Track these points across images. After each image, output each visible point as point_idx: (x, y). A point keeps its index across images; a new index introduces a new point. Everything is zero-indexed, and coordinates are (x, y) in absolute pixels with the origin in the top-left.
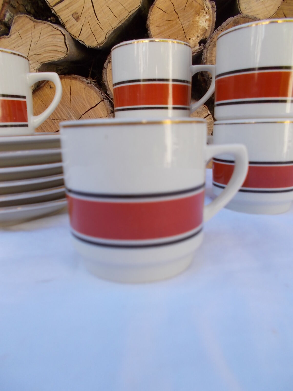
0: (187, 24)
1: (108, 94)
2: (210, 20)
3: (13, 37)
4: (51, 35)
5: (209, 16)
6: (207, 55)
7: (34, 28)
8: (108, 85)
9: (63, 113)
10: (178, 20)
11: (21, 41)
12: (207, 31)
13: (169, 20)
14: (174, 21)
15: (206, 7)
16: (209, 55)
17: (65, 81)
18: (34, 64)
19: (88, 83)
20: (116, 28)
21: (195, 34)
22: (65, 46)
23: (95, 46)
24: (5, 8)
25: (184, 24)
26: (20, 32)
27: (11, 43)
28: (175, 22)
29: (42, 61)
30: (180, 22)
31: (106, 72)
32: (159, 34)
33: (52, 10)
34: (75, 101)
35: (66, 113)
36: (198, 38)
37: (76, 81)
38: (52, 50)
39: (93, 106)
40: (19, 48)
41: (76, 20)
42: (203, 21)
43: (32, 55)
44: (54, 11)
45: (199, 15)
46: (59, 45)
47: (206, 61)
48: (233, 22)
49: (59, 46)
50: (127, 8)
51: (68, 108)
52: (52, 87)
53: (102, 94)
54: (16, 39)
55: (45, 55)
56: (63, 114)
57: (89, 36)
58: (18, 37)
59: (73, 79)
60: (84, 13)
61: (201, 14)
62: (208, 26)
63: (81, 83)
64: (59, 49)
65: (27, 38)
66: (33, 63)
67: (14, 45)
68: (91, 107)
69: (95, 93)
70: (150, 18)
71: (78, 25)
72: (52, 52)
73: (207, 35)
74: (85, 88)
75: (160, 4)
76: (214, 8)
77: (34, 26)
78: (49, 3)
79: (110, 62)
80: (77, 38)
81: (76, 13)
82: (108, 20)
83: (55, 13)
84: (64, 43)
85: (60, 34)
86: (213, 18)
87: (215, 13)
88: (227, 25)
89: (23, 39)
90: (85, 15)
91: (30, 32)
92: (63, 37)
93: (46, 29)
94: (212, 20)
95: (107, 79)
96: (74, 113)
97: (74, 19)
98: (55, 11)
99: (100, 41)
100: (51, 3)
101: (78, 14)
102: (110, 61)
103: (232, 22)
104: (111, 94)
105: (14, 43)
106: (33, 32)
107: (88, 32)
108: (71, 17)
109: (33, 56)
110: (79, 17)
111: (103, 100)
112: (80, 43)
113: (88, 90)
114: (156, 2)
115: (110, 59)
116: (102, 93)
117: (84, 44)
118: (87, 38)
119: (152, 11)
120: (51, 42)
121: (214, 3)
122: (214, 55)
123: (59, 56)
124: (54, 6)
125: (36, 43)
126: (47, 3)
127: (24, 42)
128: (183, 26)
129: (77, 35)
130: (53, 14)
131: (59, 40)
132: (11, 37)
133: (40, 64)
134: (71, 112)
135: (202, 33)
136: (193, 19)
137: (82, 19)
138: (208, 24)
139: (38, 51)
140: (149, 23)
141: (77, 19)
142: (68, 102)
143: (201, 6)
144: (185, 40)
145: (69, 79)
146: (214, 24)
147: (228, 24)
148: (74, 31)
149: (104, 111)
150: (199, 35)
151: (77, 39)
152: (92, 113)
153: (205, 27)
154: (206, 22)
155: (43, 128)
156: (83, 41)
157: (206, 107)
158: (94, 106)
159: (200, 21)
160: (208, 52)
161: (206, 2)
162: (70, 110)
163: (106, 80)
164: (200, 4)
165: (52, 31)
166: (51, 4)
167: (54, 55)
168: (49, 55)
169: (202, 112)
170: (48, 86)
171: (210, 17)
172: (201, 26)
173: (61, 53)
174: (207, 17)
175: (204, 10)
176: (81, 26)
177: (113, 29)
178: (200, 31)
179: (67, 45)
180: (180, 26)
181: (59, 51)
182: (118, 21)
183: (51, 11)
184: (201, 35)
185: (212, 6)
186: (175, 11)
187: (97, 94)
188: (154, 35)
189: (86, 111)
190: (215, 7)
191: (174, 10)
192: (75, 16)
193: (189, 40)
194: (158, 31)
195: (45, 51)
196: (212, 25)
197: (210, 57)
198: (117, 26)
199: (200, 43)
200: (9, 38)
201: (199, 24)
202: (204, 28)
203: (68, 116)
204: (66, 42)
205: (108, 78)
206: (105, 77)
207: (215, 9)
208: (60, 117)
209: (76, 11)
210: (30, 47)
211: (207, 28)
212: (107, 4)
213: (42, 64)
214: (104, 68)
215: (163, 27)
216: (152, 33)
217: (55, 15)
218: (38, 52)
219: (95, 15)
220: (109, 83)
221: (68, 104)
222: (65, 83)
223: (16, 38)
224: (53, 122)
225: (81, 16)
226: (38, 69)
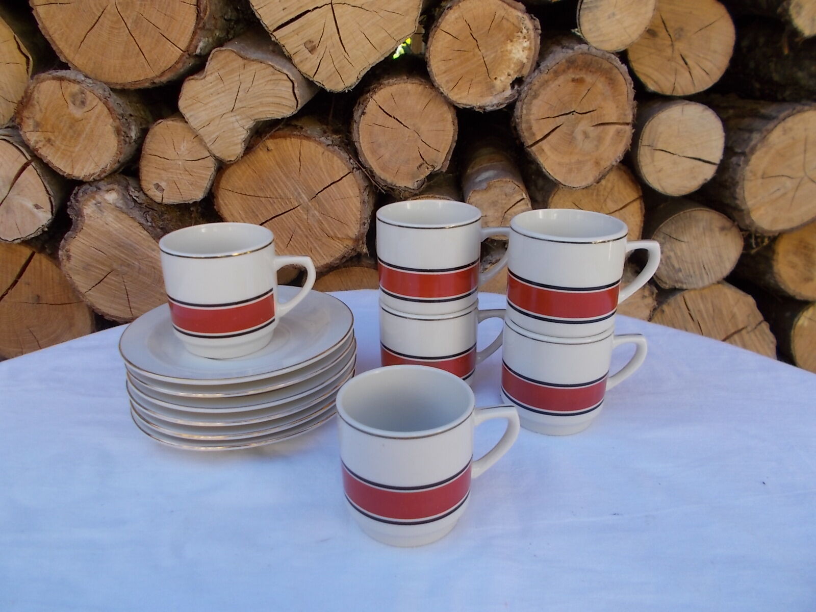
0: (492, 56)
1: (361, 160)
2: (530, 49)
3: (209, 78)
4: (271, 80)
5: (528, 42)
6: (522, 112)
7: (244, 68)
8: (361, 146)
9: (288, 189)
10: (477, 50)
11: (222, 85)
12: (525, 66)
13: (462, 50)
14: (471, 51)
15: (525, 28)
16: (524, 112)
17: (291, 141)
18: (243, 121)
19: (328, 145)
20: (374, 65)
21: (504, 71)
22: (293, 98)
23: (341, 90)
24: (197, 37)
25: (486, 56)
26: (221, 72)
27: (205, 87)
28: (472, 53)
29: (256, 117)
30: (480, 53)
31: (358, 128)
32: (445, 72)
33: (272, 36)
34: (307, 172)
35: (292, 189)
36: (510, 77)
37: (308, 142)
38: (272, 103)
39: (336, 180)
40: (219, 96)
41: (310, 51)
42: (519, 51)
43: (240, 108)
44: (275, 38)
45: (511, 41)
46: (283, 96)
47: (520, 120)
48: (567, 61)
49: (284, 98)
50: (393, 35)
51: (295, 181)
52: (270, 149)
53: (351, 161)
54: (215, 83)
55: (260, 109)
56: (287, 191)
57: (331, 75)
58: (218, 79)
59: (304, 139)
60: (324, 41)
61: (515, 40)
62: (527, 58)
63: (318, 144)
64: (284, 102)
65: (232, 82)
66: (241, 120)
67: (211, 91)
68: (333, 182)
69: (339, 161)
70: (431, 49)
71: (314, 59)
72: (274, 105)
73: (525, 72)
74: (323, 153)
75: (448, 27)
76: (537, 29)
77: (244, 66)
78: (267, 27)
79: (365, 113)
80: (312, 77)
81: (311, 42)
82: (362, 52)
83: (276, 41)
84: (292, 94)
85: (286, 80)
86: (536, 45)
87: (540, 37)
88: (557, 66)
89: (225, 83)
90: (325, 46)
91: (238, 74)
92: (291, 84)
93: (263, 71)
94: (533, 48)
95: (359, 139)
96: (304, 189)
97: (307, 51)
98: (277, 38)
99: (348, 84)
100: (270, 26)
101: (314, 44)
102: (365, 111)
103: (564, 61)
104: (365, 161)
105: (210, 88)
106: (242, 74)
107: (330, 70)
108: (303, 46)
109: (242, 109)
110: (315, 48)
111: (353, 172)
112: (316, 85)
113: (328, 155)
114: (441, 23)
115: (365, 109)
116: (350, 158)
117: (323, 87)
118: (328, 78)
119: (435, 37)
120: (272, 91)
121: (537, 22)
122: (533, 113)
123: (284, 111)
124: (275, 30)
125: (247, 90)
126: (264, 26)
127: (227, 87)
128: (485, 59)
129: (311, 73)
130: (274, 41)
131: (283, 89)
132: (207, 79)
133: (252, 122)
134: (300, 187)
135: (516, 69)
136: (502, 48)
137: (320, 50)
138: (527, 54)
139: (250, 103)
140: (429, 56)
141: (312, 50)
142: (295, 173)
143: (516, 27)
144: (488, 80)
145: (298, 138)
146: (537, 55)
147: (558, 63)
148: (308, 68)
149: (353, 187)
150: (512, 72)
151: (311, 79)
152: (335, 191)
153: (522, 59)
154: (523, 51)
155: (255, 210)
156: (321, 83)
157: (519, 187)
158: (338, 179)
159: (514, 51)
160: (524, 106)
161: (524, 20)
162: (298, 185)
163: (357, 140)
164: (514, 24)
165: (274, 74)
166: (270, 28)
167: (276, 110)
168: (267, 109)
169: (513, 194)
170: (263, 147)
171: (530, 44)
172: (514, 58)
173: (287, 108)
174: (526, 44)
175: (521, 32)
176: (319, 61)
177: (371, 66)
178: (513, 66)
179: (298, 97)
180: (480, 59)
181: (284, 105)
182: (378, 55)
183: (271, 38)
184: (514, 72)
185: (535, 26)
186: (473, 36)
187: (342, 162)
188: (437, 74)
189: (324, 187)
190: (540, 27)
191: (471, 34)
192: (309, 46)
193: (495, 81)
194: (443, 68)
195: (261, 103)
196: (533, 56)
197: (527, 114)
198: (378, 62)
199: (512, 85)
200: (203, 80)
201: (513, 55)
202: (520, 60)
203: (296, 193)
204: (295, 91)
205: (361, 137)
206: (357, 135)
207: (540, 31)
208: (282, 194)
209: (310, 38)
210: (237, 95)
211: (525, 61)
212: (361, 29)
213: (257, 122)
214: (355, 122)
215: (452, 61)
216: (433, 71)
217: (277, 44)
218: (250, 105)
219: (341, 46)
220: (362, 144)
221: (295, 175)
222: (292, 144)
223: (214, 81)
224: (272, 201)
225: (319, 47)
226: (250, 128)
